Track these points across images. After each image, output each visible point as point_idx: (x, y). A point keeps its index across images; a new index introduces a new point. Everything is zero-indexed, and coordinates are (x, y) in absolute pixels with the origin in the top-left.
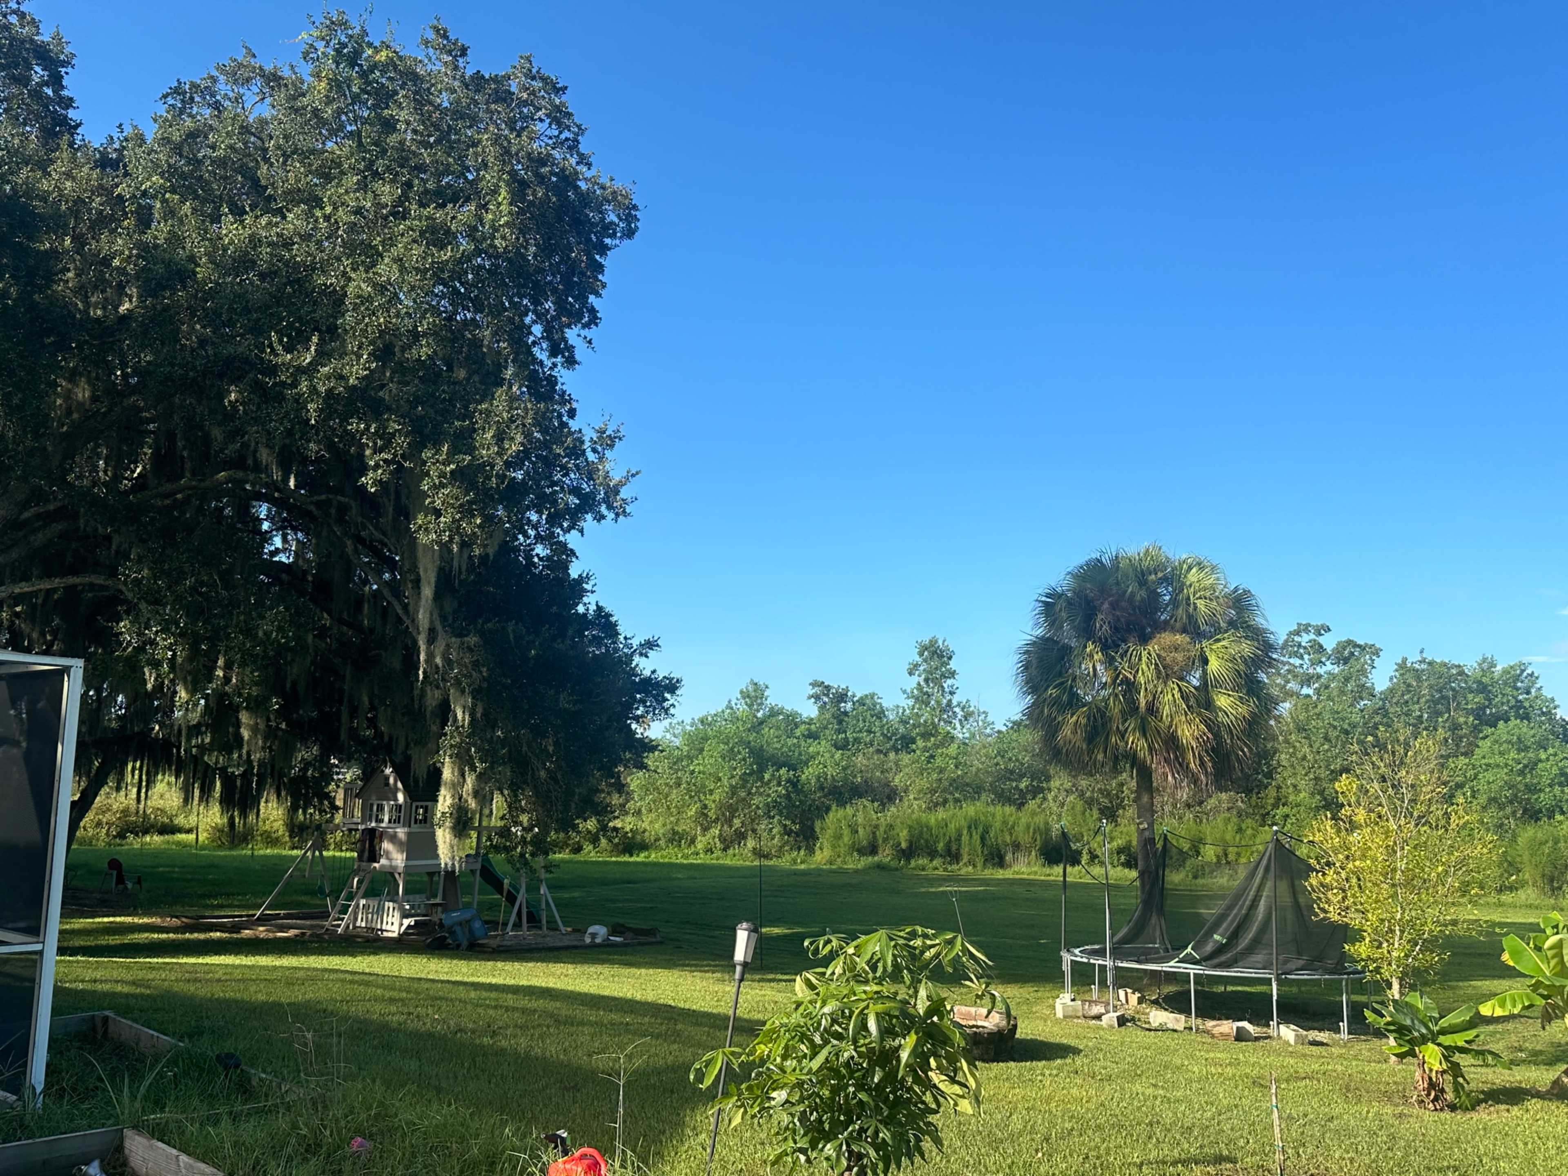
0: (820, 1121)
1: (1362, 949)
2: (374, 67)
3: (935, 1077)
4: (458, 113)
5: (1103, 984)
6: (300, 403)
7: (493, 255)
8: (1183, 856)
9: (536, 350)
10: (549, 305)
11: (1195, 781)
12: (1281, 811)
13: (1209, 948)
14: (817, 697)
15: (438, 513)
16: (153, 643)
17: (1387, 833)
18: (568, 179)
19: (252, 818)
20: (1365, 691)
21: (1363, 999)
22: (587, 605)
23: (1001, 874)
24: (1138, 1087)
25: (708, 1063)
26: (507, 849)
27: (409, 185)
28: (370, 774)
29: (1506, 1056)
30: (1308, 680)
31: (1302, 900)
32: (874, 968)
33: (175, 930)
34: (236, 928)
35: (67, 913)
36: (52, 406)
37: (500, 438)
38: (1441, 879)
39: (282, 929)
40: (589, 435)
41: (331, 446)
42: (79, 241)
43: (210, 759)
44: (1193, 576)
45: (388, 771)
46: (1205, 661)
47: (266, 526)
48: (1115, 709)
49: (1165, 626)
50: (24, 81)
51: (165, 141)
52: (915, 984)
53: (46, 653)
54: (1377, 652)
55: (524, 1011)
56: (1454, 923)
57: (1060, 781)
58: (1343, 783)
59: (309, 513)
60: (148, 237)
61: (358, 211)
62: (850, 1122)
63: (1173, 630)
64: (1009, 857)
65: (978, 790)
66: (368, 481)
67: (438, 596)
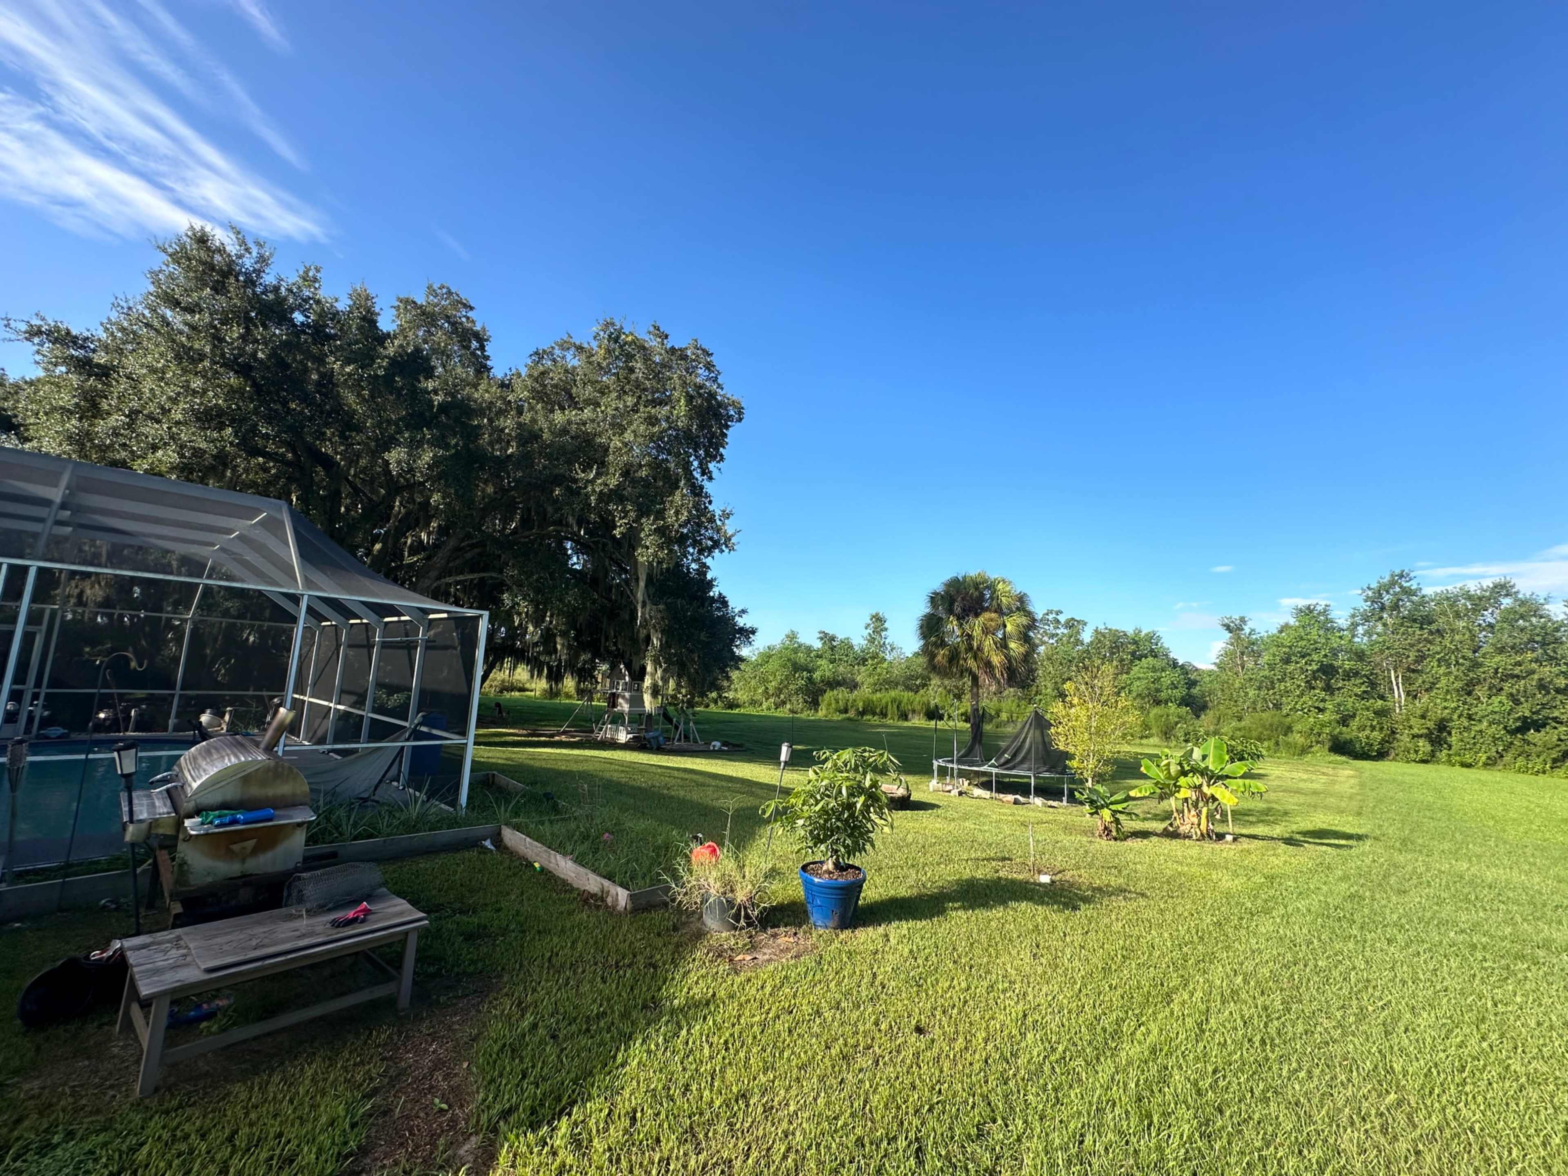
0: (818, 834)
1: (1074, 764)
2: (626, 343)
3: (873, 816)
4: (663, 365)
5: (952, 776)
6: (587, 496)
7: (677, 429)
8: (992, 718)
9: (694, 473)
10: (701, 452)
11: (999, 682)
12: (1038, 697)
13: (1002, 760)
14: (821, 639)
15: (647, 548)
16: (518, 604)
17: (1088, 709)
18: (712, 395)
19: (560, 685)
20: (1079, 642)
21: (1074, 786)
22: (714, 593)
23: (906, 724)
24: (967, 824)
25: (768, 806)
26: (675, 705)
27: (640, 397)
28: (614, 667)
29: (1142, 816)
30: (1052, 636)
31: (1046, 739)
32: (846, 766)
33: (524, 736)
34: (552, 736)
35: (478, 727)
36: (476, 495)
37: (677, 513)
38: (1114, 731)
39: (574, 737)
40: (718, 513)
41: (601, 516)
42: (491, 421)
43: (542, 658)
44: (1000, 586)
45: (622, 666)
46: (1005, 626)
47: (570, 552)
48: (962, 648)
49: (987, 609)
50: (468, 348)
51: (530, 376)
52: (865, 774)
53: (471, 607)
54: (1085, 624)
55: (682, 779)
56: (1119, 752)
57: (935, 681)
58: (1067, 685)
59: (589, 547)
60: (521, 420)
61: (617, 409)
62: (832, 835)
63: (990, 611)
64: (910, 716)
65: (897, 684)
66: (617, 532)
67: (646, 586)
